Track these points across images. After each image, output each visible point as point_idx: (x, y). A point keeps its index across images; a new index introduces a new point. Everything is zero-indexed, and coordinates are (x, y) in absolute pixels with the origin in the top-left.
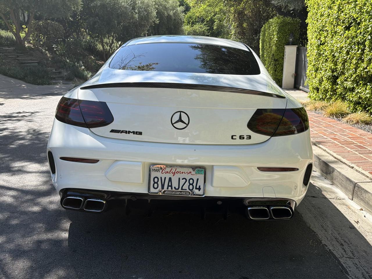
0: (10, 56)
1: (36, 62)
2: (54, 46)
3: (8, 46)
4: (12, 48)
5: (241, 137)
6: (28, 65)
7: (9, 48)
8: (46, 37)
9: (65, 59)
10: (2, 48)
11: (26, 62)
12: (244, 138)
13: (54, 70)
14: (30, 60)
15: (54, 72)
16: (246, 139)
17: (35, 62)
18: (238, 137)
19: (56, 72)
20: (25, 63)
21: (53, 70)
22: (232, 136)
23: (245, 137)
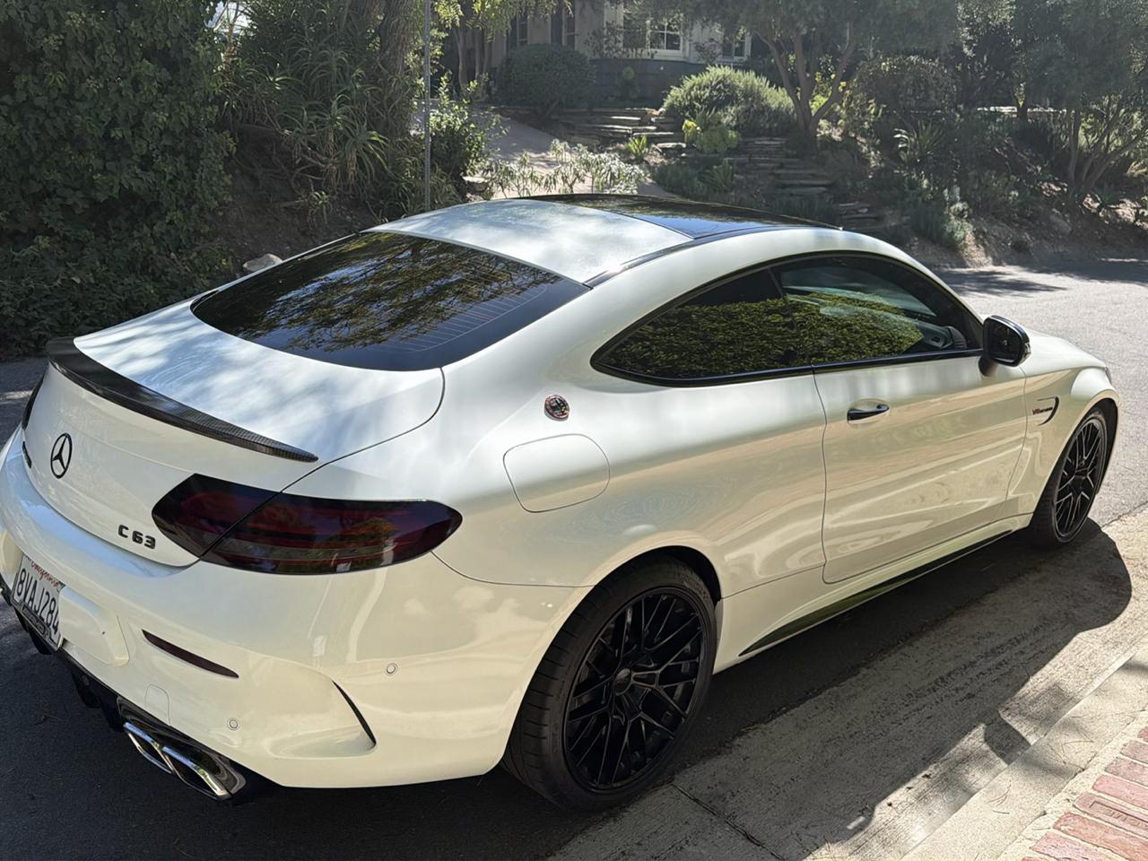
0: (762, 165)
1: (825, 182)
2: (898, 136)
3: (770, 134)
4: (777, 142)
5: (137, 537)
6: (794, 191)
7: (771, 140)
8: (884, 109)
9: (918, 175)
10: (753, 140)
11: (796, 182)
12: (140, 541)
13: (866, 210)
14: (810, 177)
15: (865, 215)
16: (146, 545)
17: (820, 182)
18: (129, 533)
19: (869, 215)
20: (791, 186)
21: (860, 211)
22: (122, 527)
23: (145, 539)
